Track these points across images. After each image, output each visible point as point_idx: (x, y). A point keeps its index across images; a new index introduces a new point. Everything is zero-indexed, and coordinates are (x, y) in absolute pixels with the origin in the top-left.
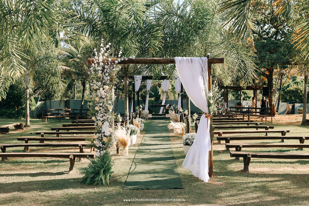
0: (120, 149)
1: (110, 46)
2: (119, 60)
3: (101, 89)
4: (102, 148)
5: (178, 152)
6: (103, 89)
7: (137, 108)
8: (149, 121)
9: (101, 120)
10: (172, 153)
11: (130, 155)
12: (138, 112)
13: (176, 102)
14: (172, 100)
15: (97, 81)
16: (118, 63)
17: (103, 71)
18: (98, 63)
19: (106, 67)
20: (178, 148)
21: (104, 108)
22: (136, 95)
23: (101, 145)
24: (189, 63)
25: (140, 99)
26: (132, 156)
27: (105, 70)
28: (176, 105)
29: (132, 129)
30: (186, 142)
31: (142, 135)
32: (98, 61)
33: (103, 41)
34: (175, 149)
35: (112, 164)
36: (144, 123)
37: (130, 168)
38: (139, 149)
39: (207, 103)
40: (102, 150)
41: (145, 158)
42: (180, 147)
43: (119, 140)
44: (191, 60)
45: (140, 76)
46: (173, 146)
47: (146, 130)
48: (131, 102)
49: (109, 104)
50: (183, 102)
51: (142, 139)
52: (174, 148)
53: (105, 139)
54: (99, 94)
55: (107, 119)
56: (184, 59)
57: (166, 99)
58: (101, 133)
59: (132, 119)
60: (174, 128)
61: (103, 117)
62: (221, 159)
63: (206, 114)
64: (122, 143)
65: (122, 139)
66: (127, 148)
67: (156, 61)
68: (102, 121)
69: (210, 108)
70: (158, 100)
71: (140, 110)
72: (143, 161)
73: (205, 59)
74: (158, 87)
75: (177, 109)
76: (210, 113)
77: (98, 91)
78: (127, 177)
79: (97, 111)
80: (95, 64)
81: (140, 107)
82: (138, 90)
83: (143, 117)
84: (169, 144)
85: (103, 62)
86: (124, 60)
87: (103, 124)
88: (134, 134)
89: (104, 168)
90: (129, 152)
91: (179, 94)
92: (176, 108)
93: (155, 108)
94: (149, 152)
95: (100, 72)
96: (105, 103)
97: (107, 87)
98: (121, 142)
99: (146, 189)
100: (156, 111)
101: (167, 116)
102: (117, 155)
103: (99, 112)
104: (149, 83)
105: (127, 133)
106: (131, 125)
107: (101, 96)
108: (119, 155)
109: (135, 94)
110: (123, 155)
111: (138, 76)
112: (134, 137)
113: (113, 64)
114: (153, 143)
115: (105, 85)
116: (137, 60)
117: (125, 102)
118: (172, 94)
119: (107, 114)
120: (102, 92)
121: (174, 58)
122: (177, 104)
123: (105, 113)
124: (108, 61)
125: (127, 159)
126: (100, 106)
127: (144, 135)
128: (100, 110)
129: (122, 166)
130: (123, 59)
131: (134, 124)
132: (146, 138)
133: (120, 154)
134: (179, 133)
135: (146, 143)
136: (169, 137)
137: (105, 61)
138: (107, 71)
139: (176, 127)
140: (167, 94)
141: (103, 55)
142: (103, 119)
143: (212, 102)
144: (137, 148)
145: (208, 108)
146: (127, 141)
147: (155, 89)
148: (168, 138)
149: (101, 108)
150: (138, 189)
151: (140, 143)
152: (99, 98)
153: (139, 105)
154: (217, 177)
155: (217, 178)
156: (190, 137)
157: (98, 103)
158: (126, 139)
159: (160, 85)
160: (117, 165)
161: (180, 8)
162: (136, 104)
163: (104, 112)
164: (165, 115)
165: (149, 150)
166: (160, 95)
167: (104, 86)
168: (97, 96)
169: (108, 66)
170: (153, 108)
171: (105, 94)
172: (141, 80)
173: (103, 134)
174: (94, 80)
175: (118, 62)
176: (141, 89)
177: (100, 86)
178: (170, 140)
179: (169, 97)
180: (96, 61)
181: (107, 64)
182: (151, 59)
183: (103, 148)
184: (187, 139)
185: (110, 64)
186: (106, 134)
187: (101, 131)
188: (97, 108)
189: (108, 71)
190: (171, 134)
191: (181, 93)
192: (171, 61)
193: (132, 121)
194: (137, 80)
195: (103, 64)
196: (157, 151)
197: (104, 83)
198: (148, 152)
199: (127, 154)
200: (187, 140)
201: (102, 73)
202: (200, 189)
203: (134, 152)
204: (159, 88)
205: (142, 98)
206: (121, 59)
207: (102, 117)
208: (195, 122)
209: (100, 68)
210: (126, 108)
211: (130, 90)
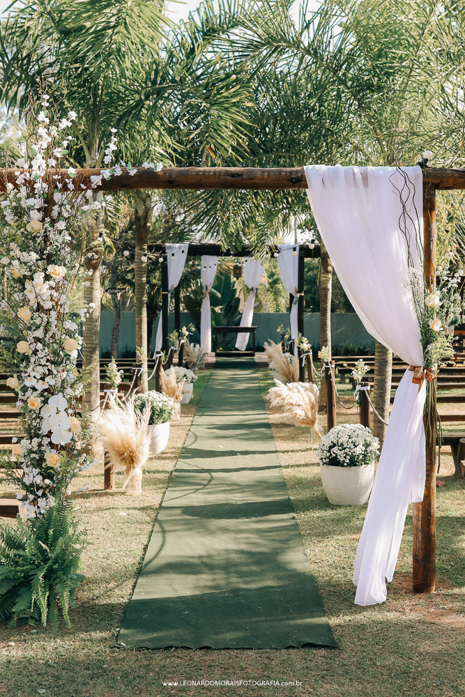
0: (115, 470)
1: (72, 121)
2: (107, 174)
3: (39, 277)
4: (42, 487)
5: (301, 484)
6: (47, 278)
7: (173, 336)
8: (207, 372)
9: (40, 390)
10: (281, 485)
11: (147, 493)
12: (177, 348)
13: (285, 320)
14: (270, 312)
15: (25, 248)
16: (100, 184)
17: (46, 211)
18: (30, 184)
19: (57, 197)
20: (299, 466)
21: (48, 345)
22: (171, 297)
23: (39, 480)
24: (356, 185)
25: (184, 309)
26: (154, 498)
27: (56, 208)
28: (285, 327)
29: (155, 404)
30: (331, 455)
31: (186, 419)
32: (28, 177)
33: (48, 101)
34: (289, 470)
35: (77, 546)
36: (192, 382)
37: (145, 549)
38: (177, 471)
39: (418, 330)
40: (44, 495)
41: (195, 504)
42: (307, 465)
43: (112, 445)
44: (365, 177)
45: (182, 245)
46: (284, 459)
47: (200, 403)
48: (157, 318)
49: (70, 334)
50: (305, 320)
51: (186, 432)
52: (287, 467)
53: (53, 459)
54: (31, 296)
55: (59, 385)
56: (336, 173)
57: (255, 308)
58: (38, 436)
59: (158, 369)
60: (286, 402)
61: (47, 379)
62: (447, 514)
63: (414, 368)
64: (121, 454)
65: (123, 442)
66: (138, 471)
67: (239, 178)
68: (42, 395)
69: (429, 347)
70: (232, 314)
71: (182, 341)
72: (189, 517)
73: (416, 173)
74: (232, 276)
75: (290, 339)
76: (427, 366)
77: (28, 285)
78: (134, 587)
79: (25, 358)
80: (16, 186)
81: (180, 335)
82: (176, 285)
83: (191, 362)
84: (270, 452)
85: (45, 180)
86: (126, 175)
87: (45, 402)
88: (161, 420)
89: (50, 563)
90: (147, 482)
91: (292, 297)
92: (287, 336)
93: (224, 336)
94: (206, 480)
95: (36, 216)
96: (53, 329)
97: (58, 271)
98: (118, 451)
99: (201, 649)
100: (227, 344)
101: (259, 357)
102: (106, 494)
103: (32, 360)
104: (210, 267)
105: (139, 422)
106: (154, 394)
107: (38, 304)
108: (112, 495)
109: (169, 295)
110: (124, 493)
111: (178, 245)
112: (162, 430)
113: (83, 186)
114: (222, 446)
115: (54, 262)
116: (170, 174)
117: (137, 319)
118: (271, 296)
119: (60, 368)
120: (40, 288)
121: (303, 169)
122: (288, 325)
123: (52, 363)
124: (64, 176)
125: (135, 509)
126: (37, 340)
127: (191, 419)
128: (35, 352)
129: (119, 539)
130: (118, 172)
131: (164, 387)
132: (200, 431)
133: (114, 489)
134: (301, 418)
135: (199, 445)
136: (268, 426)
137: (56, 177)
138: (60, 214)
139: (290, 401)
140: (257, 296)
141: (48, 154)
142: (46, 386)
143: (436, 326)
144: (169, 466)
145: (421, 347)
146: (137, 447)
147: (224, 283)
148: (266, 430)
149: (40, 346)
150: (168, 648)
151: (180, 445)
152: (31, 309)
153: (178, 328)
154: (450, 591)
155: (452, 596)
156: (344, 439)
157: (30, 329)
158: (134, 441)
159: (238, 271)
160: (103, 533)
161: (309, 23)
162: (171, 324)
163: (48, 361)
164: (253, 355)
165: (206, 475)
166: (238, 300)
167: (51, 268)
168: (25, 301)
169: (64, 196)
170: (218, 336)
171: (55, 294)
172: (185, 255)
173: (46, 441)
174: (13, 245)
175: (103, 180)
176: (185, 281)
177: (33, 268)
178: (272, 438)
179: (262, 306)
180: (23, 176)
181: (60, 186)
182: (220, 172)
183: (45, 489)
184: (334, 445)
185: (71, 186)
186: (55, 440)
187: (39, 429)
188: (22, 347)
189: (65, 215)
190: (274, 418)
191: (299, 295)
192: (291, 180)
193: (157, 377)
194: (173, 255)
195: (45, 185)
196: (235, 477)
197: (49, 256)
198: (206, 482)
199: (138, 490)
200: (335, 449)
201: (43, 221)
202: (397, 650)
203: (161, 481)
204: (235, 279)
205: (187, 307)
206: (114, 170)
207: (43, 379)
208: (358, 387)
209: (38, 202)
210: (141, 338)
211: (155, 285)
